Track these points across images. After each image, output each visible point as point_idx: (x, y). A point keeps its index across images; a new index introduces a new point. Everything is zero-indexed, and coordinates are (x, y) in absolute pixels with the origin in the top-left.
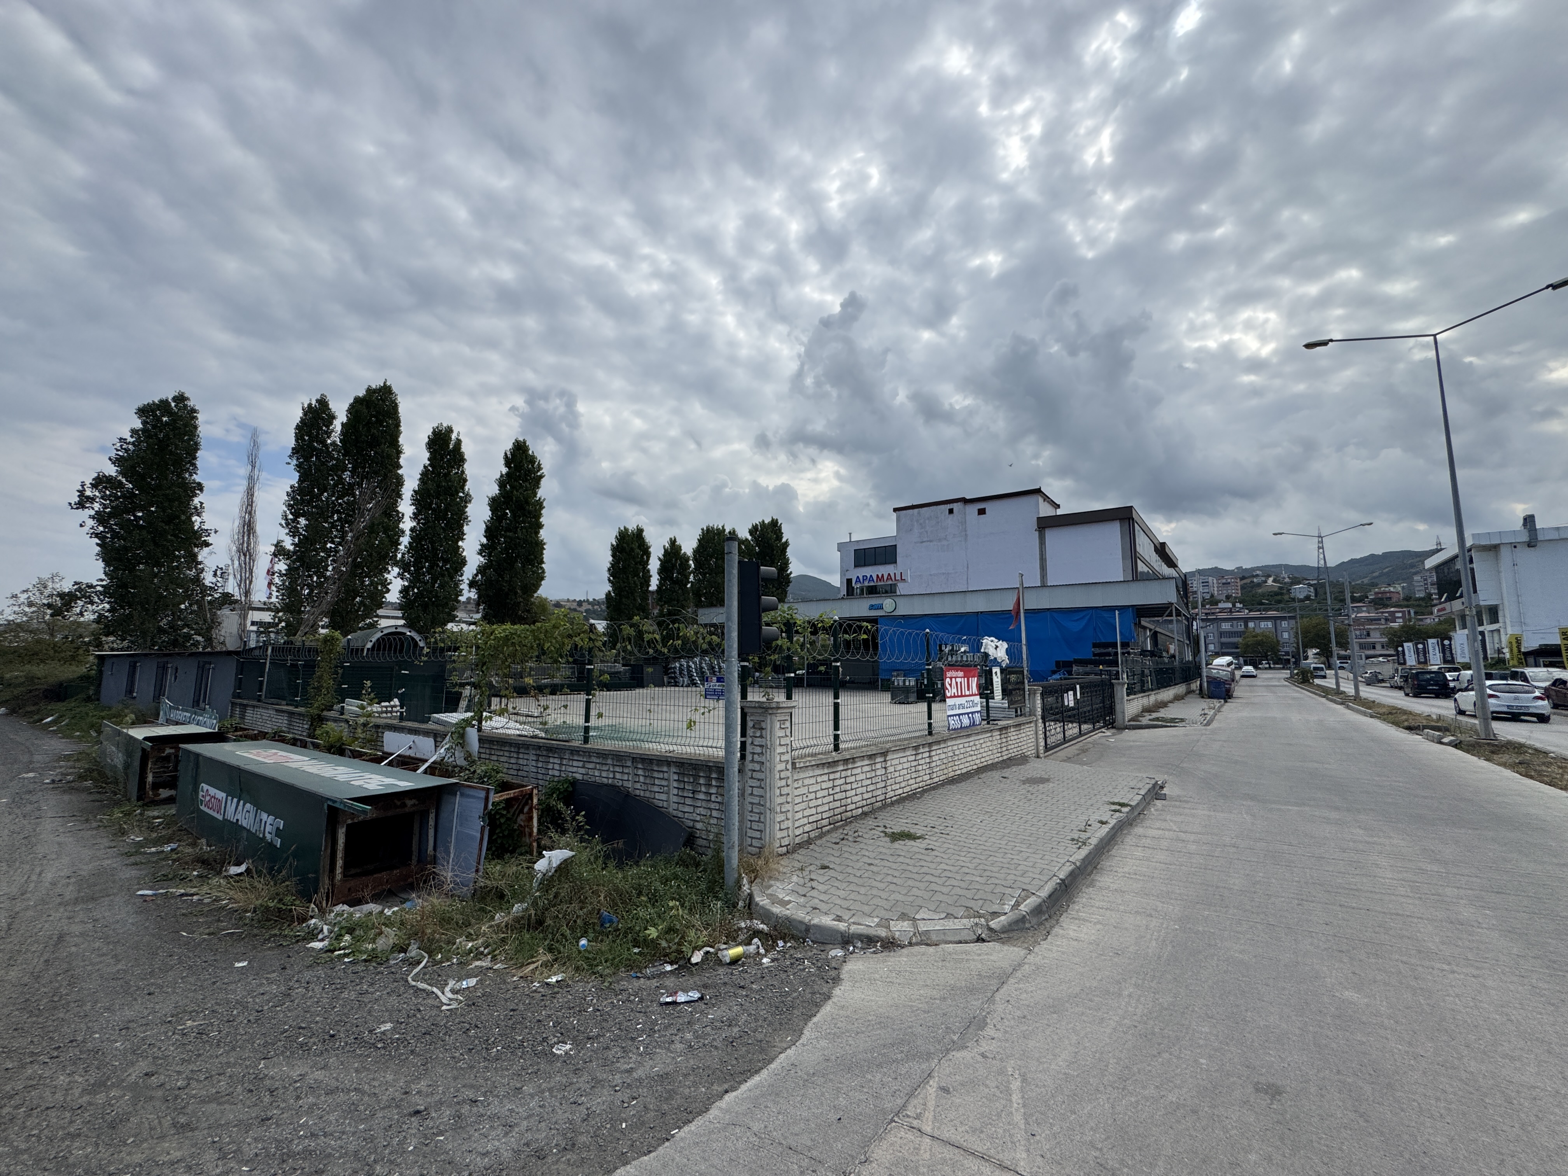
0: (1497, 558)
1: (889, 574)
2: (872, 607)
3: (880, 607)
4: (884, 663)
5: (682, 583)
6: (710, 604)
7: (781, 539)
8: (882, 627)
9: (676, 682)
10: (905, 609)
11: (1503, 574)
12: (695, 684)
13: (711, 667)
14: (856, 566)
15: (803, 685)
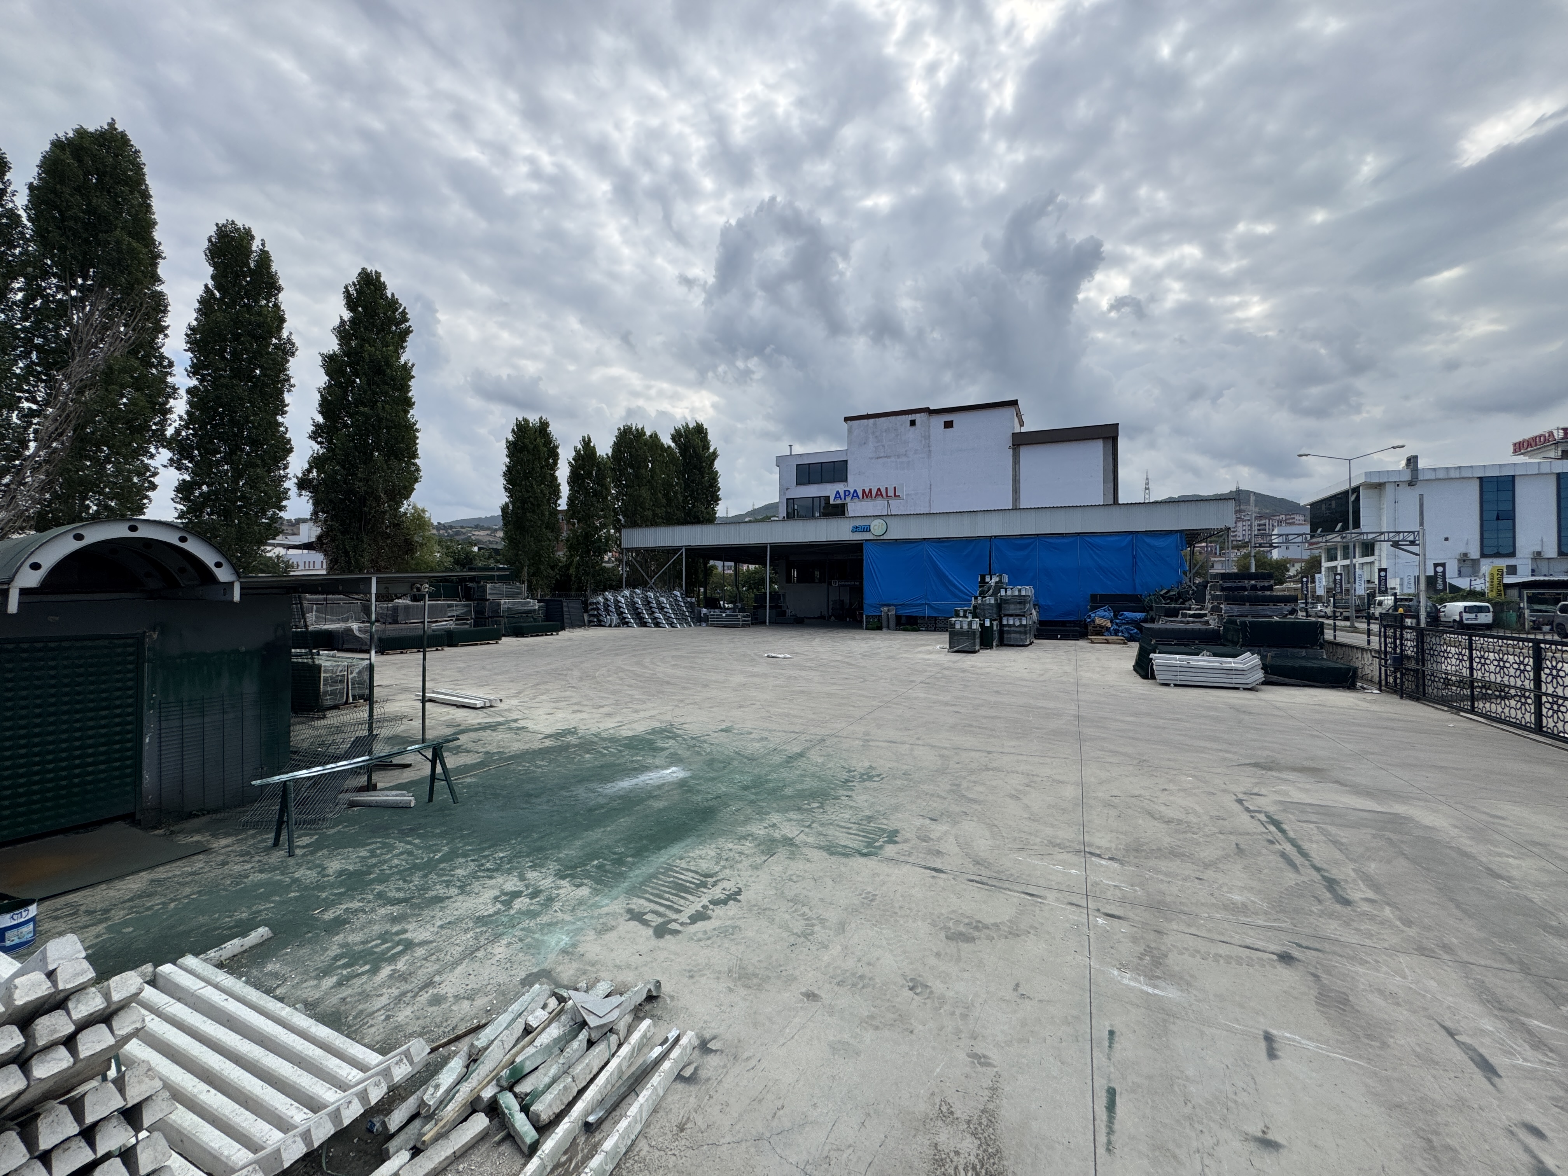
0: (1380, 495)
1: (879, 489)
2: (856, 529)
3: (867, 529)
4: (869, 597)
5: (601, 495)
6: (633, 524)
7: (708, 449)
8: (868, 554)
9: (600, 621)
10: (898, 531)
11: (1385, 511)
12: (627, 623)
13: (647, 602)
14: (798, 483)
15: (764, 623)
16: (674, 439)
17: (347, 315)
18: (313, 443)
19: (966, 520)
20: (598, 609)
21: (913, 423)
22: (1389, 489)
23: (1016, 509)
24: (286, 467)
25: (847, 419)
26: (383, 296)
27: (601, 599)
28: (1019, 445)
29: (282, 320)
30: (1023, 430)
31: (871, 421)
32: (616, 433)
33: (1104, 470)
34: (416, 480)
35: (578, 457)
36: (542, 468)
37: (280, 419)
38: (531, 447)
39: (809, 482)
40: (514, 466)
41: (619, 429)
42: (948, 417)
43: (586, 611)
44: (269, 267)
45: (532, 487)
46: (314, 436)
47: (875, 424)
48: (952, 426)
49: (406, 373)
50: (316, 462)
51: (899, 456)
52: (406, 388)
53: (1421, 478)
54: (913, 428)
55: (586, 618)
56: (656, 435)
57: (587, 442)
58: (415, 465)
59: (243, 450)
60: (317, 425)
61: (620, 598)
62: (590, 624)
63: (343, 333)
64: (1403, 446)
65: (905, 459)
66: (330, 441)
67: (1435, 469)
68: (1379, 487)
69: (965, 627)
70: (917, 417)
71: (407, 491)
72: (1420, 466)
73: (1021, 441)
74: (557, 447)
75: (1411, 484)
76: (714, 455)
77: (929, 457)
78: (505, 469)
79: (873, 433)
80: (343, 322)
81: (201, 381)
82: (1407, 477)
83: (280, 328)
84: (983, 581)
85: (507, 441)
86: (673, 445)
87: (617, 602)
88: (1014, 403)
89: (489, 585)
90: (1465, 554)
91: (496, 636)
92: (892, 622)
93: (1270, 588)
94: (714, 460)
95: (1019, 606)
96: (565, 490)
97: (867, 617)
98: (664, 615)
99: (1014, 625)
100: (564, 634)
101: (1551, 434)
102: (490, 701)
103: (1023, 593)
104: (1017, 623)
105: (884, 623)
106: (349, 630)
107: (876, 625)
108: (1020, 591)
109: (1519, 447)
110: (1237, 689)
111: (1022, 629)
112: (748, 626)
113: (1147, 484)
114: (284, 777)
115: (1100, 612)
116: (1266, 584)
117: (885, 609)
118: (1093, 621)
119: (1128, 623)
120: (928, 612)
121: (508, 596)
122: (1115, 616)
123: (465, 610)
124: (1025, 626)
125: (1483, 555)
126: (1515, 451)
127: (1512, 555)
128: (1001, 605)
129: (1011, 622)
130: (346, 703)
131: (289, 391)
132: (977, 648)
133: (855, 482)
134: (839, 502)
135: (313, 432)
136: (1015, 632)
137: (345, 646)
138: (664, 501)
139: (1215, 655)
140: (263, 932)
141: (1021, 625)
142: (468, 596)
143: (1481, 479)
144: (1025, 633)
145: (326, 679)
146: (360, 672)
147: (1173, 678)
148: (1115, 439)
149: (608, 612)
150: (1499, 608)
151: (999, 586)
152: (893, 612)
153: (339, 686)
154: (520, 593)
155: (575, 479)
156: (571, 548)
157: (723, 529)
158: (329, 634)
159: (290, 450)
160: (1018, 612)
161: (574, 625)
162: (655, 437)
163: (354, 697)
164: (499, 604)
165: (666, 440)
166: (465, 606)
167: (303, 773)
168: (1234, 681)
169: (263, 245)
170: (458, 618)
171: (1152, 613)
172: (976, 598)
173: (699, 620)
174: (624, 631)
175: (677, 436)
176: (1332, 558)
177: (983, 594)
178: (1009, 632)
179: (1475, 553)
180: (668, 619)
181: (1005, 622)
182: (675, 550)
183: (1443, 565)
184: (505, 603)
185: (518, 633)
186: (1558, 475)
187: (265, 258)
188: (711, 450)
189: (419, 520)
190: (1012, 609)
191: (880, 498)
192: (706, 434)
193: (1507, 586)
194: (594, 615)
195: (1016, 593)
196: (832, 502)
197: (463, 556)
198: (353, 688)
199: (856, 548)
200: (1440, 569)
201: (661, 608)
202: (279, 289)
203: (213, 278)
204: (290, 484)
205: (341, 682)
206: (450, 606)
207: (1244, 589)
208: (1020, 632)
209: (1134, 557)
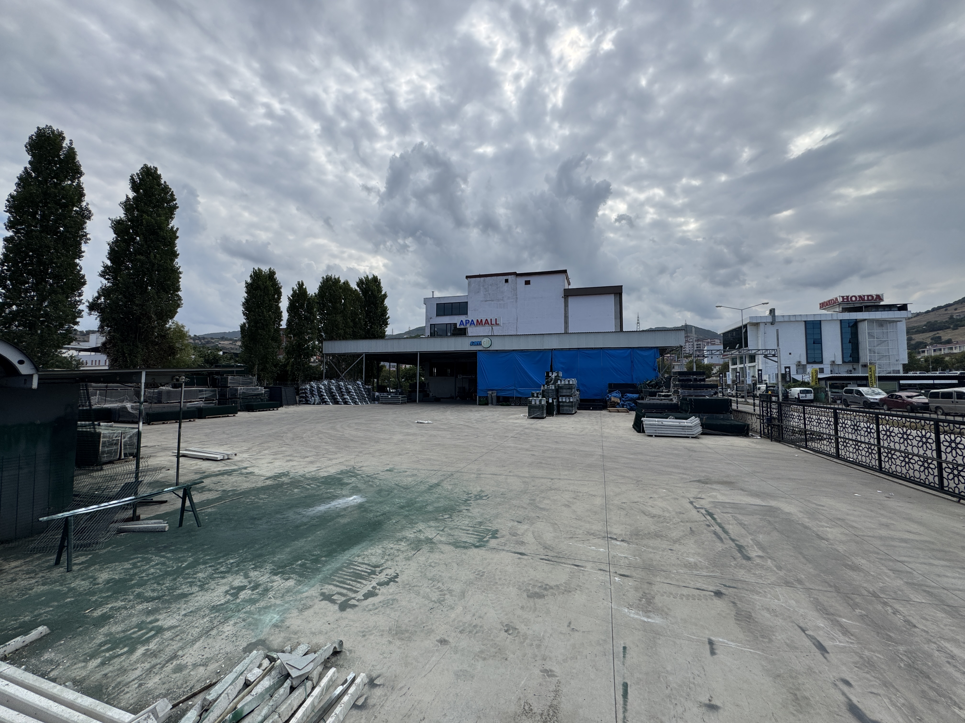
0: (757, 329)
1: (487, 320)
2: (473, 344)
3: (479, 344)
4: (481, 384)
5: (310, 319)
6: (331, 338)
7: (381, 292)
8: (480, 358)
9: (307, 401)
10: (498, 345)
11: (760, 338)
12: (325, 402)
13: (339, 388)
14: (438, 315)
15: (416, 401)
16: (358, 285)
17: (131, 195)
18: (102, 279)
19: (538, 339)
20: (306, 393)
21: (507, 281)
22: (762, 326)
23: (566, 333)
24: (80, 295)
25: (467, 277)
26: (159, 184)
27: (308, 386)
28: (568, 296)
29: (82, 195)
30: (570, 287)
31: (482, 279)
32: (321, 280)
33: (615, 312)
34: (179, 306)
35: (294, 294)
36: (270, 300)
37: (77, 261)
38: (262, 287)
39: (444, 315)
40: (250, 299)
41: (323, 278)
42: (527, 278)
43: (298, 394)
44: (74, 158)
45: (263, 313)
46: (103, 275)
47: (484, 281)
48: (529, 284)
49: (173, 235)
50: (104, 292)
51: (498, 300)
52: (173, 245)
53: (777, 321)
54: (507, 284)
55: (297, 399)
56: (347, 282)
57: (301, 285)
58: (178, 296)
59: (47, 282)
60: (106, 267)
61: (321, 386)
62: (300, 403)
63: (128, 206)
64: (767, 303)
65: (502, 302)
66: (115, 278)
67: (783, 316)
68: (757, 325)
69: (538, 403)
70: (509, 278)
71: (172, 313)
72: (776, 314)
73: (569, 294)
74: (281, 288)
75: (772, 323)
76: (385, 296)
77: (516, 302)
78: (244, 300)
79: (483, 286)
80: (128, 198)
81: (16, 233)
82: (770, 320)
83: (80, 201)
84: (548, 376)
85: (246, 283)
86: (358, 289)
87: (319, 388)
88: (565, 272)
89: (229, 377)
90: (799, 362)
91: (234, 411)
92: (495, 401)
93: (704, 380)
94: (384, 299)
95: (569, 391)
96: (285, 316)
97: (479, 397)
98: (350, 397)
99: (566, 402)
100: (282, 410)
101: (836, 299)
102: (228, 455)
103: (571, 383)
104: (568, 401)
105: (490, 401)
106: (125, 408)
107: (485, 402)
108: (569, 381)
109: (823, 306)
110: (688, 437)
111: (570, 404)
112: (405, 403)
113: (638, 320)
114: (66, 514)
115: (614, 394)
116: (702, 378)
117: (490, 392)
118: (610, 399)
119: (629, 400)
120: (516, 395)
121: (243, 384)
122: (622, 396)
123: (212, 393)
124: (572, 402)
125: (808, 363)
126: (821, 308)
127: (821, 362)
128: (558, 390)
129: (564, 400)
130: (120, 459)
131: (85, 243)
132: (545, 416)
133: (472, 315)
134: (462, 327)
135: (103, 272)
136: (567, 406)
137: (120, 419)
138: (351, 324)
139: (676, 418)
140: (42, 629)
141: (570, 402)
142: (214, 384)
143: (805, 321)
144: (572, 406)
145: (104, 443)
146: (131, 437)
147: (654, 432)
148: (621, 294)
149: (313, 395)
150: (817, 391)
151: (557, 378)
152: (495, 394)
153: (114, 447)
154: (252, 383)
155: (291, 308)
156: (288, 353)
157: (390, 342)
158: (109, 410)
159: (84, 283)
160: (568, 394)
161: (288, 404)
162: (346, 283)
163: (125, 455)
164: (237, 390)
165: (354, 286)
166: (212, 391)
167: (82, 510)
168: (686, 433)
169: (71, 143)
170: (207, 399)
171: (642, 394)
172: (544, 386)
173: (373, 400)
174: (323, 407)
175: (360, 283)
176: (735, 363)
177: (548, 383)
178: (563, 406)
179: (804, 362)
180: (353, 399)
181: (560, 400)
182: (359, 355)
183: (789, 368)
184: (241, 389)
185: (250, 408)
186: (841, 320)
187: (71, 153)
188: (383, 293)
189: (180, 333)
190: (565, 392)
191: (487, 325)
192: (380, 283)
193: (820, 379)
194: (303, 397)
195: (567, 383)
196: (458, 327)
197: (211, 357)
198: (125, 449)
199: (473, 355)
200: (788, 370)
201: (349, 392)
202: (81, 174)
203: (30, 163)
204: (83, 307)
205: (116, 444)
206: (201, 391)
207: (691, 380)
208: (569, 406)
209: (632, 362)
